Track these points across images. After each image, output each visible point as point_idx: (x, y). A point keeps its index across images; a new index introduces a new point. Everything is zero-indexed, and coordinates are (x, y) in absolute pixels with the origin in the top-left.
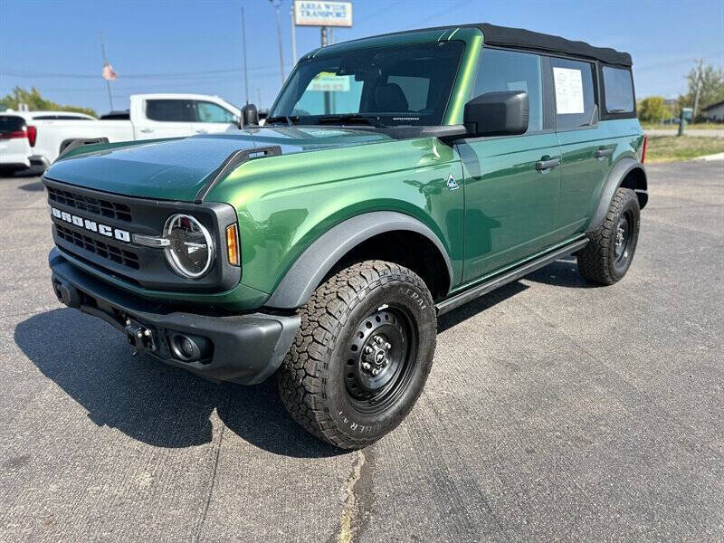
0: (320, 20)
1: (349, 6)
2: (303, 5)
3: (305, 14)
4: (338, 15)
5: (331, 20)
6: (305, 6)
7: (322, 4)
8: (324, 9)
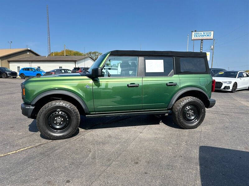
0: (201, 38)
1: (212, 32)
2: (195, 33)
3: (195, 36)
4: (208, 36)
5: (205, 37)
6: (196, 34)
7: (202, 32)
8: (203, 34)
